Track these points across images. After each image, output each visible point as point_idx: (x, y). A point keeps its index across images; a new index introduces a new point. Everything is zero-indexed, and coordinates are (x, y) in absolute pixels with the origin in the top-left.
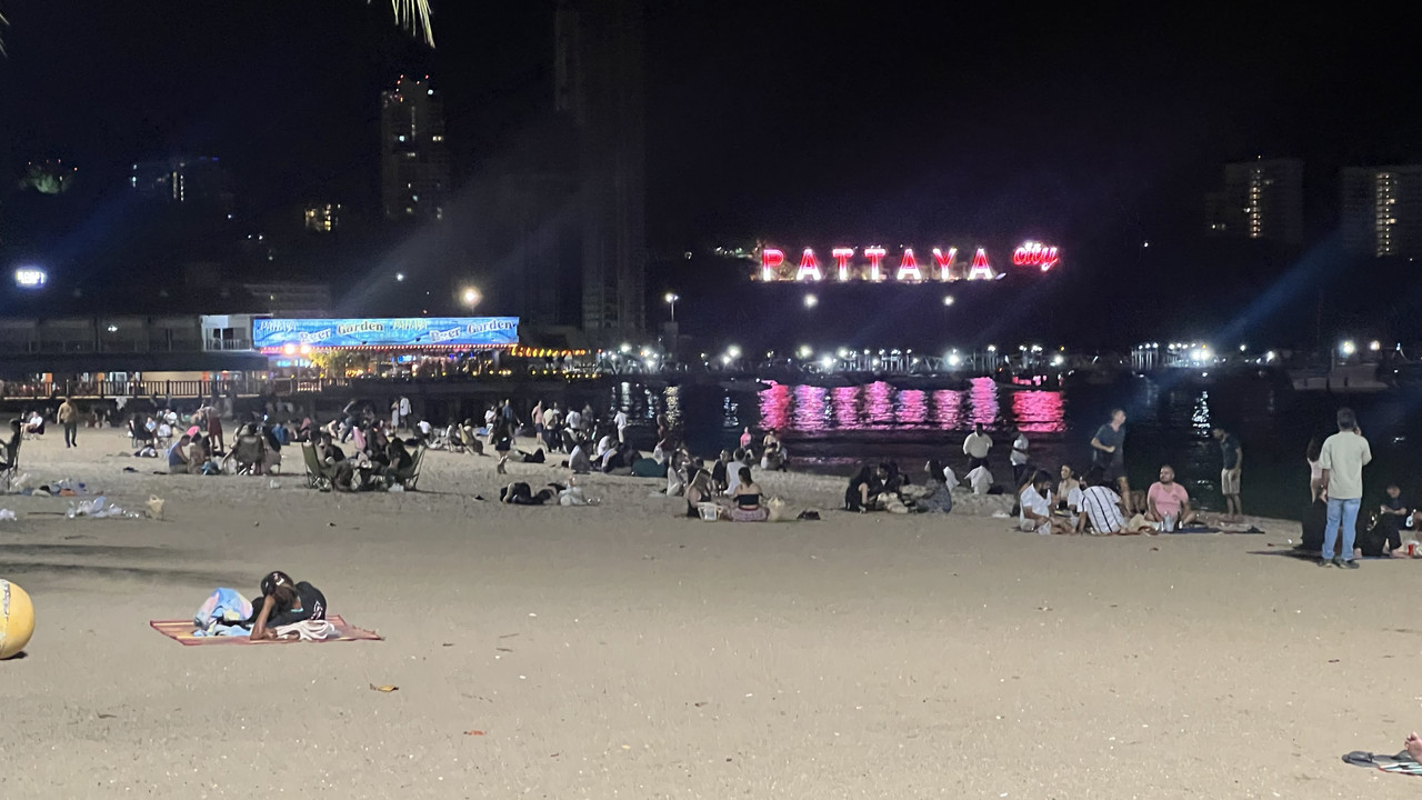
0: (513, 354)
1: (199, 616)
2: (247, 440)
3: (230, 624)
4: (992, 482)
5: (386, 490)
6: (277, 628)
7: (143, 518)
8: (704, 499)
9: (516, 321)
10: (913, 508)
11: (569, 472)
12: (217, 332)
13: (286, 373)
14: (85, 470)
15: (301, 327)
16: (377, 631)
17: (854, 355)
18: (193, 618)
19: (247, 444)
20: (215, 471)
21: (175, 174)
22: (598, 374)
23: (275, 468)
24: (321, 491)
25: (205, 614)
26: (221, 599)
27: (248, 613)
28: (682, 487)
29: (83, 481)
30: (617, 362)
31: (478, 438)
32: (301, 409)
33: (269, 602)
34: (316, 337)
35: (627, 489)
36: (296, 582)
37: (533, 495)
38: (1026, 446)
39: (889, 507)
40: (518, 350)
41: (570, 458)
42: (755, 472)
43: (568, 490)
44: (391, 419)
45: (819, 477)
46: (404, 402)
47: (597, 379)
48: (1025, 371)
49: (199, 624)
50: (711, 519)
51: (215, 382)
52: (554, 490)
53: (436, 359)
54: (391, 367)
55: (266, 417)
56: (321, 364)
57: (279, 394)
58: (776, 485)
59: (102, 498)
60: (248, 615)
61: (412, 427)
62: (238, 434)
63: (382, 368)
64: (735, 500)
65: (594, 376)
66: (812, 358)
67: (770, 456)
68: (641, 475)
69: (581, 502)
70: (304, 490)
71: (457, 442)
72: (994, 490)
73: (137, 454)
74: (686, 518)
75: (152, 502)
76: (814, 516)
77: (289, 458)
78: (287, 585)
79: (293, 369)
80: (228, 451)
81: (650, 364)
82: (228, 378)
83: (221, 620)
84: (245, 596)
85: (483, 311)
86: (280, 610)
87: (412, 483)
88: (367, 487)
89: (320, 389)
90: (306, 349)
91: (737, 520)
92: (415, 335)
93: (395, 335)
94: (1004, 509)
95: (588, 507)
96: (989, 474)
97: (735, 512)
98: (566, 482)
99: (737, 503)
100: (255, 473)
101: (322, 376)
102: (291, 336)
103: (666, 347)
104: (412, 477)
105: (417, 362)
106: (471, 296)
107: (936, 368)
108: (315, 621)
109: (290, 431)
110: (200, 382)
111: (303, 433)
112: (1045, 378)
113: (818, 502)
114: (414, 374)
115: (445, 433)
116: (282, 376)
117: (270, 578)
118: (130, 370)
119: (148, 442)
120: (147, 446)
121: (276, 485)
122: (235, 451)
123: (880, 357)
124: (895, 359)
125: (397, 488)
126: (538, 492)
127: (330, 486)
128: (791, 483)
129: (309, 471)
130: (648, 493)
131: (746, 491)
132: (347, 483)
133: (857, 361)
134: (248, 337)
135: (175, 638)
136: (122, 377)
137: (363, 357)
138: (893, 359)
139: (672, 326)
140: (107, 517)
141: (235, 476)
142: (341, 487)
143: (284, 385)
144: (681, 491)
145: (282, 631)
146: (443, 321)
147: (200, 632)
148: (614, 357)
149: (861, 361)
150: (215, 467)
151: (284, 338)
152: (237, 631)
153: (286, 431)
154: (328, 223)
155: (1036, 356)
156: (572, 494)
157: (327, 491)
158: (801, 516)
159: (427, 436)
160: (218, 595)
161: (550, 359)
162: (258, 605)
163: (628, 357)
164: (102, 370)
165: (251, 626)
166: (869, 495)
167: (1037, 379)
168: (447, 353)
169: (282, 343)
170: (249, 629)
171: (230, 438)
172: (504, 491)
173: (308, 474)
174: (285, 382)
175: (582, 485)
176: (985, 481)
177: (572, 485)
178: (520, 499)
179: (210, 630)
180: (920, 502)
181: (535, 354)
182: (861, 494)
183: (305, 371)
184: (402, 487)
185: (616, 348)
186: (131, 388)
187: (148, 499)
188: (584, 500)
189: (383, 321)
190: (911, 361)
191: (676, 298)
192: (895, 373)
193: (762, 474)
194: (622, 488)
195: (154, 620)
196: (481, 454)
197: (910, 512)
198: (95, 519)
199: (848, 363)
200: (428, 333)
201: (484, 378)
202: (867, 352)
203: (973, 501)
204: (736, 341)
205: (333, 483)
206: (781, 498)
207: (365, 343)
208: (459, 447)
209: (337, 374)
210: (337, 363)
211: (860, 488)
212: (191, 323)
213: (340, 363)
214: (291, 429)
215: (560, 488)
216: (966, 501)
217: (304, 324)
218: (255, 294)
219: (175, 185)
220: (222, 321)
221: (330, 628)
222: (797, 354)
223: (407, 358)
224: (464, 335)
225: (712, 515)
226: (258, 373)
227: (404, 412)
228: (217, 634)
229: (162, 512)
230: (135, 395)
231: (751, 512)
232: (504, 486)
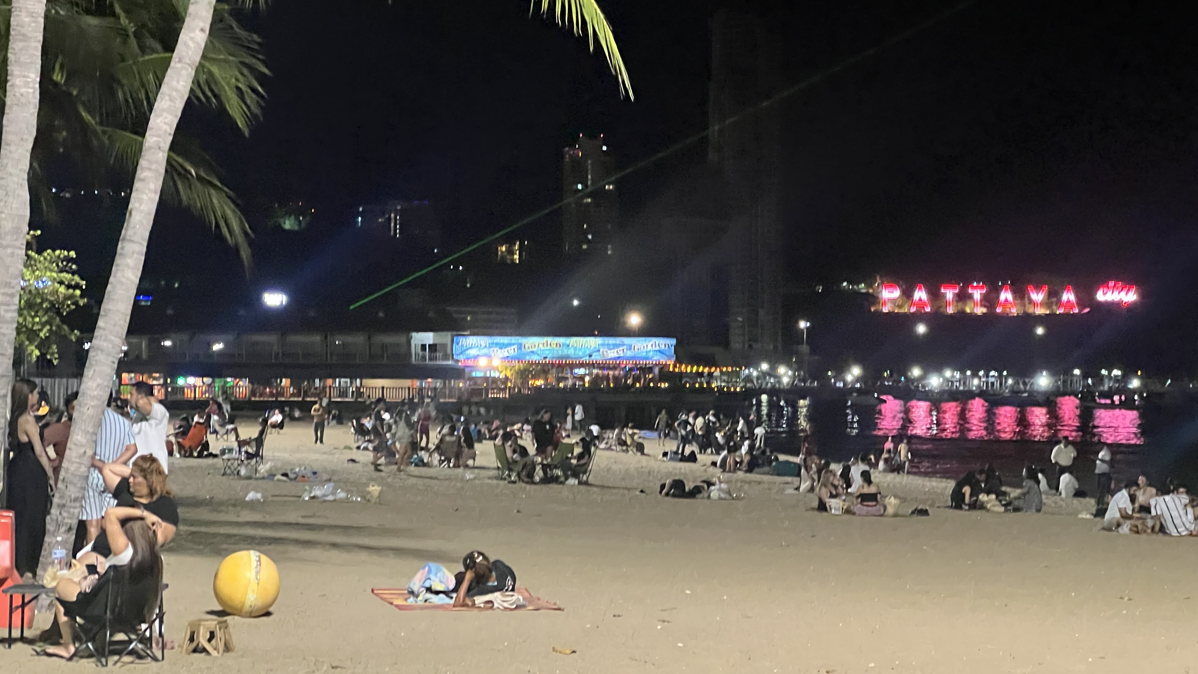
0: (671, 369)
1: (412, 586)
2: (448, 438)
3: (437, 593)
4: (1077, 486)
5: (562, 483)
6: (475, 598)
7: (364, 501)
8: (832, 496)
9: (673, 341)
10: (1009, 508)
11: (718, 471)
12: (423, 347)
13: (479, 382)
14: (317, 460)
15: (493, 343)
16: (558, 602)
17: (957, 375)
18: (407, 586)
19: (449, 442)
20: (421, 463)
21: (393, 215)
22: (742, 388)
23: (470, 462)
24: (509, 482)
25: (416, 585)
26: (430, 571)
27: (452, 585)
28: (813, 485)
29: (315, 470)
30: (758, 378)
31: (641, 440)
32: (492, 413)
33: (469, 576)
34: (505, 353)
35: (766, 486)
36: (492, 559)
37: (687, 489)
38: (1107, 458)
39: (989, 506)
40: (675, 366)
41: (719, 459)
42: (875, 476)
43: (717, 487)
44: (566, 422)
45: (927, 479)
46: (579, 409)
47: (741, 391)
48: (1106, 392)
49: (412, 593)
50: (837, 513)
51: (421, 389)
52: (706, 486)
53: (606, 372)
54: (567, 378)
55: (462, 419)
56: (509, 374)
57: (475, 399)
58: (891, 485)
59: (331, 485)
60: (452, 586)
61: (584, 430)
62: (440, 432)
63: (559, 380)
64: (858, 497)
65: (738, 389)
66: (922, 378)
67: (886, 461)
68: (778, 475)
69: (728, 496)
70: (495, 482)
71: (623, 443)
72: (1079, 494)
73: (358, 448)
74: (816, 512)
75: (371, 488)
76: (924, 512)
77: (482, 454)
78: (485, 563)
79: (486, 379)
80: (432, 446)
81: (785, 380)
82: (432, 386)
83: (429, 590)
84: (450, 571)
85: (645, 332)
86: (478, 583)
87: (585, 478)
88: (547, 480)
89: (507, 396)
90: (496, 362)
91: (860, 515)
92: (588, 352)
93: (571, 352)
94: (1087, 510)
95: (733, 502)
96: (1073, 480)
97: (858, 508)
98: (714, 480)
99: (859, 500)
100: (454, 466)
101: (509, 384)
102: (485, 351)
103: (798, 366)
104: (585, 472)
105: (590, 374)
106: (635, 320)
107: (1028, 388)
108: (507, 593)
109: (483, 431)
110: (409, 389)
111: (494, 433)
112: (1123, 398)
113: (927, 500)
114: (587, 385)
115: (612, 435)
116: (475, 384)
117: (471, 556)
118: (353, 378)
119: (367, 438)
120: (366, 441)
121: (472, 476)
122: (438, 448)
123: (980, 378)
124: (993, 380)
125: (572, 481)
126: (691, 488)
127: (517, 478)
128: (904, 483)
129: (500, 465)
130: (783, 490)
131: (867, 490)
132: (530, 476)
133: (960, 381)
134: (449, 352)
135: (391, 604)
136: (346, 382)
137: (543, 369)
138: (991, 380)
139: (805, 348)
140: (335, 500)
141: (438, 469)
142: (526, 480)
143: (476, 392)
144: (812, 489)
145: (480, 600)
146: (611, 341)
147: (411, 600)
148: (755, 374)
149: (964, 380)
150: (422, 461)
151: (478, 353)
152: (443, 599)
153: (479, 431)
154: (516, 257)
155: (1116, 379)
156: (720, 490)
157: (514, 482)
158: (913, 513)
159: (597, 437)
160: (427, 568)
161: (701, 375)
162: (459, 578)
163: (764, 374)
164: (330, 377)
165: (454, 595)
166: (971, 495)
167: (1116, 398)
168: (614, 368)
169: (476, 357)
170: (452, 598)
171: (434, 437)
172: (663, 486)
173: (498, 468)
174: (478, 389)
175: (728, 482)
176: (1070, 485)
177: (720, 482)
178: (676, 492)
179: (420, 598)
180: (1016, 503)
181: (689, 370)
182: (964, 495)
183: (495, 380)
184: (577, 482)
185: (756, 366)
186: (353, 392)
187: (368, 486)
188: (730, 495)
189: (561, 340)
190: (1006, 382)
191: (808, 324)
192: (992, 392)
193: (880, 475)
194: (762, 485)
195: (375, 588)
196: (643, 453)
197: (1006, 511)
198: (325, 501)
199: (952, 382)
200: (599, 351)
201: (646, 388)
202: (969, 373)
203: (1061, 503)
204: (859, 361)
205: (519, 475)
206: (896, 497)
207: (545, 358)
208: (624, 448)
209: (522, 383)
210: (522, 375)
211: (963, 491)
212: (403, 339)
213: (524, 374)
214: (484, 430)
215: (710, 484)
216: (1056, 503)
217: (495, 341)
218: (455, 316)
219: (392, 225)
220: (428, 338)
221: (518, 599)
222: (909, 374)
223: (581, 371)
224: (629, 354)
225: (838, 509)
226: (456, 381)
227: (578, 417)
228: (426, 601)
229: (379, 497)
230: (357, 398)
231: (870, 508)
232: (663, 482)
